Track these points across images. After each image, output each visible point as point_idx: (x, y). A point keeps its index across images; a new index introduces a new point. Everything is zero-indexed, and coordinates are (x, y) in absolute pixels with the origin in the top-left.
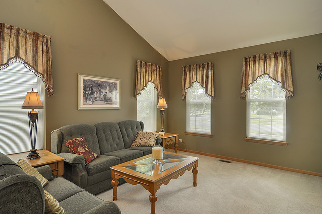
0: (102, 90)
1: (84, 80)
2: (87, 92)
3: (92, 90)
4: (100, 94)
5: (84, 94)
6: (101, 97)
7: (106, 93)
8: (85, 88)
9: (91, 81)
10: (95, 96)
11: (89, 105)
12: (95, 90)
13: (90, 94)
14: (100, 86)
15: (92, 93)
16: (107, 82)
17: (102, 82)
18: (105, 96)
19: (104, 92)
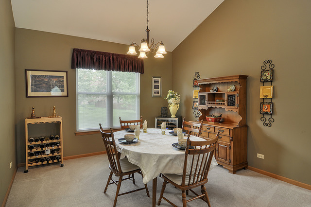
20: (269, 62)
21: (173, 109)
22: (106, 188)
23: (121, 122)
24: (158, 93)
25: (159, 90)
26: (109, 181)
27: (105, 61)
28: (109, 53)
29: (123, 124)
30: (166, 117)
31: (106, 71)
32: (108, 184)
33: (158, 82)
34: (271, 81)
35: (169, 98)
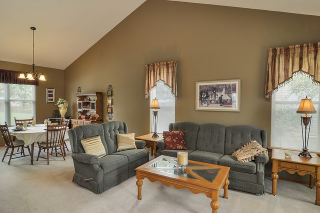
0: (217, 93)
1: (200, 86)
2: (203, 96)
3: (207, 94)
4: (215, 97)
5: (201, 98)
6: (217, 99)
7: (222, 95)
8: (201, 93)
9: (206, 86)
10: (211, 99)
11: (205, 107)
12: (210, 93)
13: (205, 98)
14: (215, 89)
15: (208, 97)
16: (223, 85)
17: (218, 85)
18: (221, 98)
19: (219, 94)
20: (110, 86)
21: (62, 111)
22: (3, 159)
23: (16, 121)
24: (52, 100)
25: (53, 98)
26: (5, 154)
27: (3, 76)
28: (7, 71)
29: (17, 122)
30: (58, 117)
31: (4, 84)
32: (5, 156)
33: (52, 92)
34: (112, 95)
35: (59, 104)
